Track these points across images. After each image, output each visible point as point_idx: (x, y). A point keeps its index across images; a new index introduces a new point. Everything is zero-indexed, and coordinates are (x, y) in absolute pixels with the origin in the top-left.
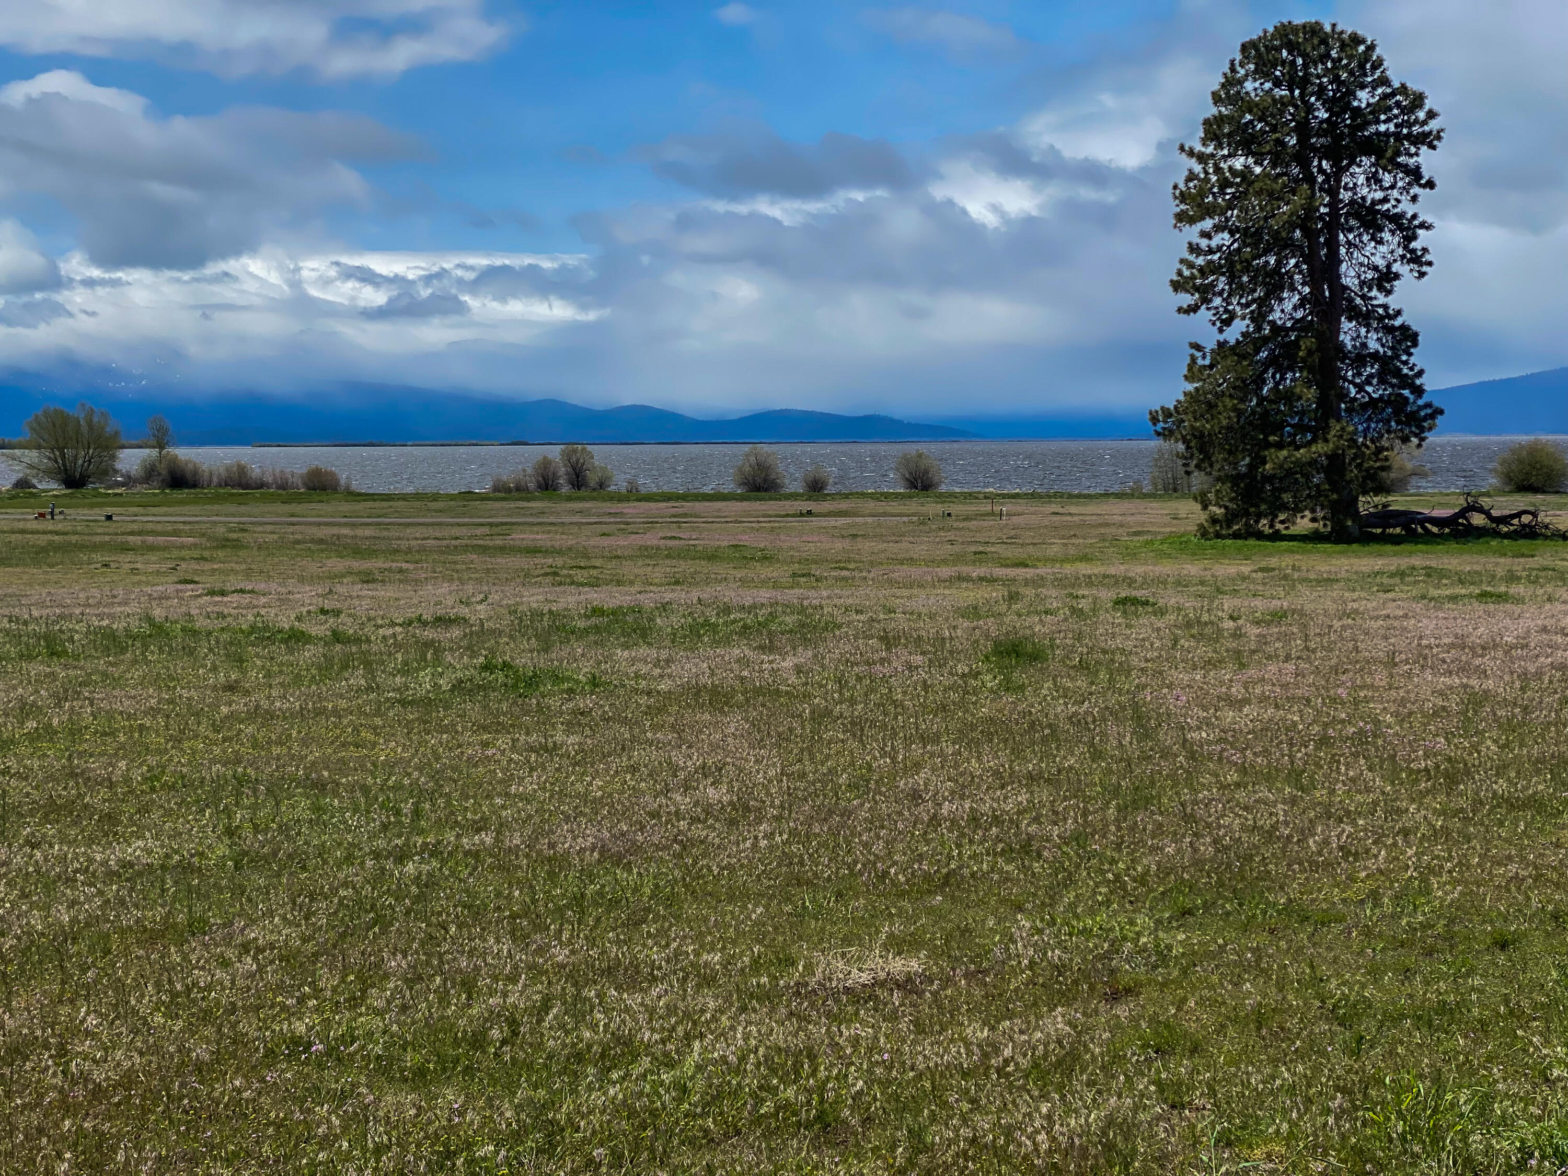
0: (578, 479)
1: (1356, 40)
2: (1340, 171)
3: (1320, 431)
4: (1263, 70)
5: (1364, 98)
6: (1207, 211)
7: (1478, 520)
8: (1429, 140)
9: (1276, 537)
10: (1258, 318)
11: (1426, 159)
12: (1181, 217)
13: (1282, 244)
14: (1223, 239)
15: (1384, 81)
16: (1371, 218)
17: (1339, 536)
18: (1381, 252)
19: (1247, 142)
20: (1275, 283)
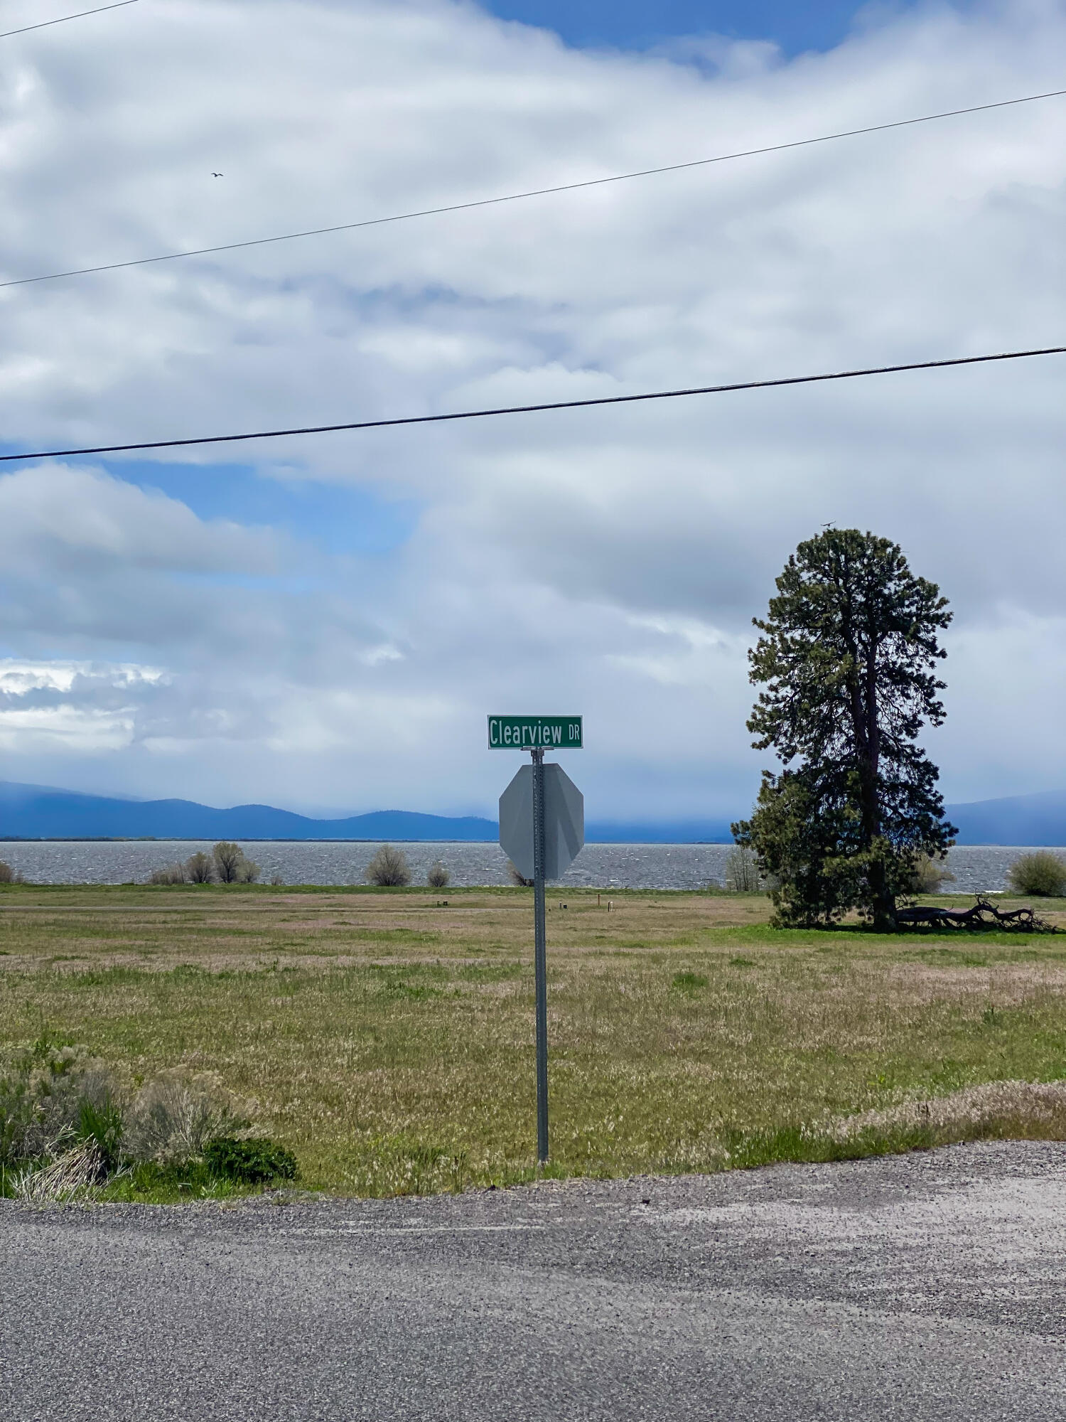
0: (228, 874)
1: (885, 544)
2: (875, 641)
3: (864, 844)
4: (814, 565)
5: (892, 587)
6: (777, 671)
7: (987, 916)
8: (943, 620)
9: (832, 927)
10: (815, 754)
11: (942, 637)
12: (755, 675)
13: (832, 697)
14: (786, 691)
15: (906, 575)
16: (900, 677)
17: (880, 927)
18: (908, 706)
19: (803, 618)
20: (827, 727)
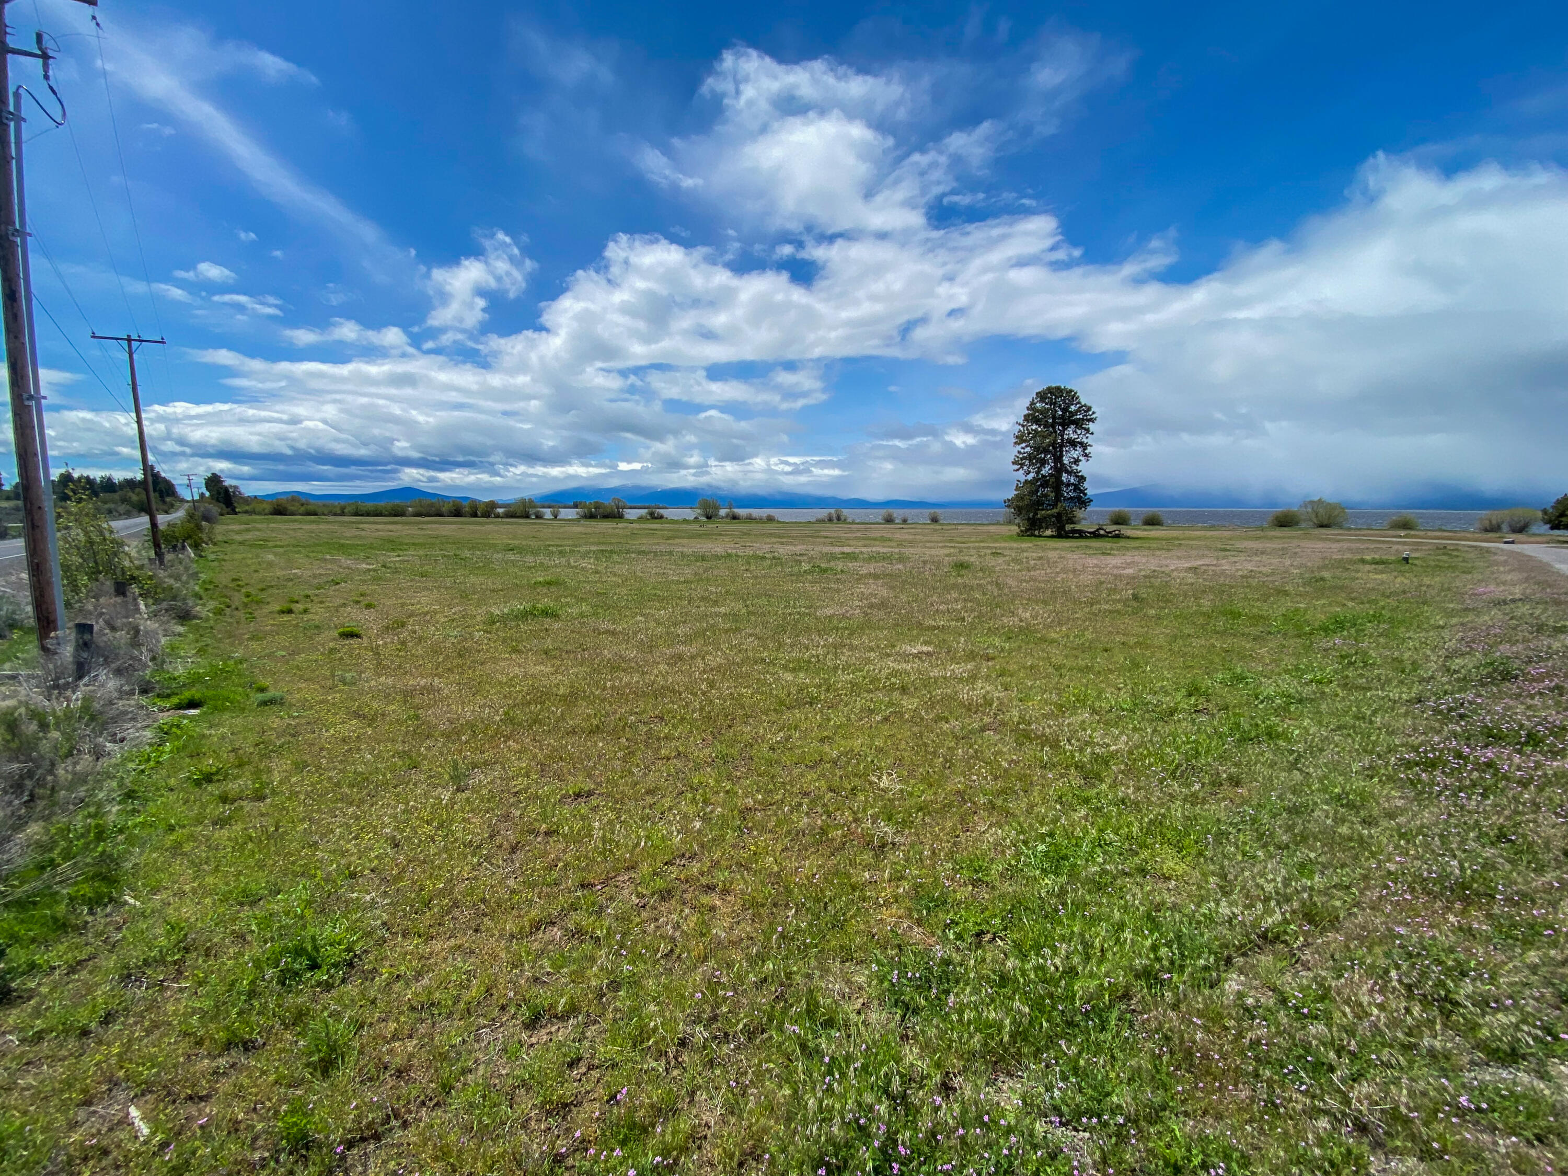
0: (839, 519)
1: (1071, 391)
2: (1064, 430)
3: (1055, 505)
4: (1042, 400)
5: (1073, 408)
6: (1025, 441)
7: (1102, 532)
8: (1092, 420)
9: (1040, 536)
10: (1038, 473)
11: (1091, 426)
12: (1016, 443)
13: (1046, 451)
14: (1028, 449)
15: (1079, 403)
16: (1073, 443)
17: (1059, 536)
18: (1076, 453)
19: (1037, 421)
20: (1043, 462)
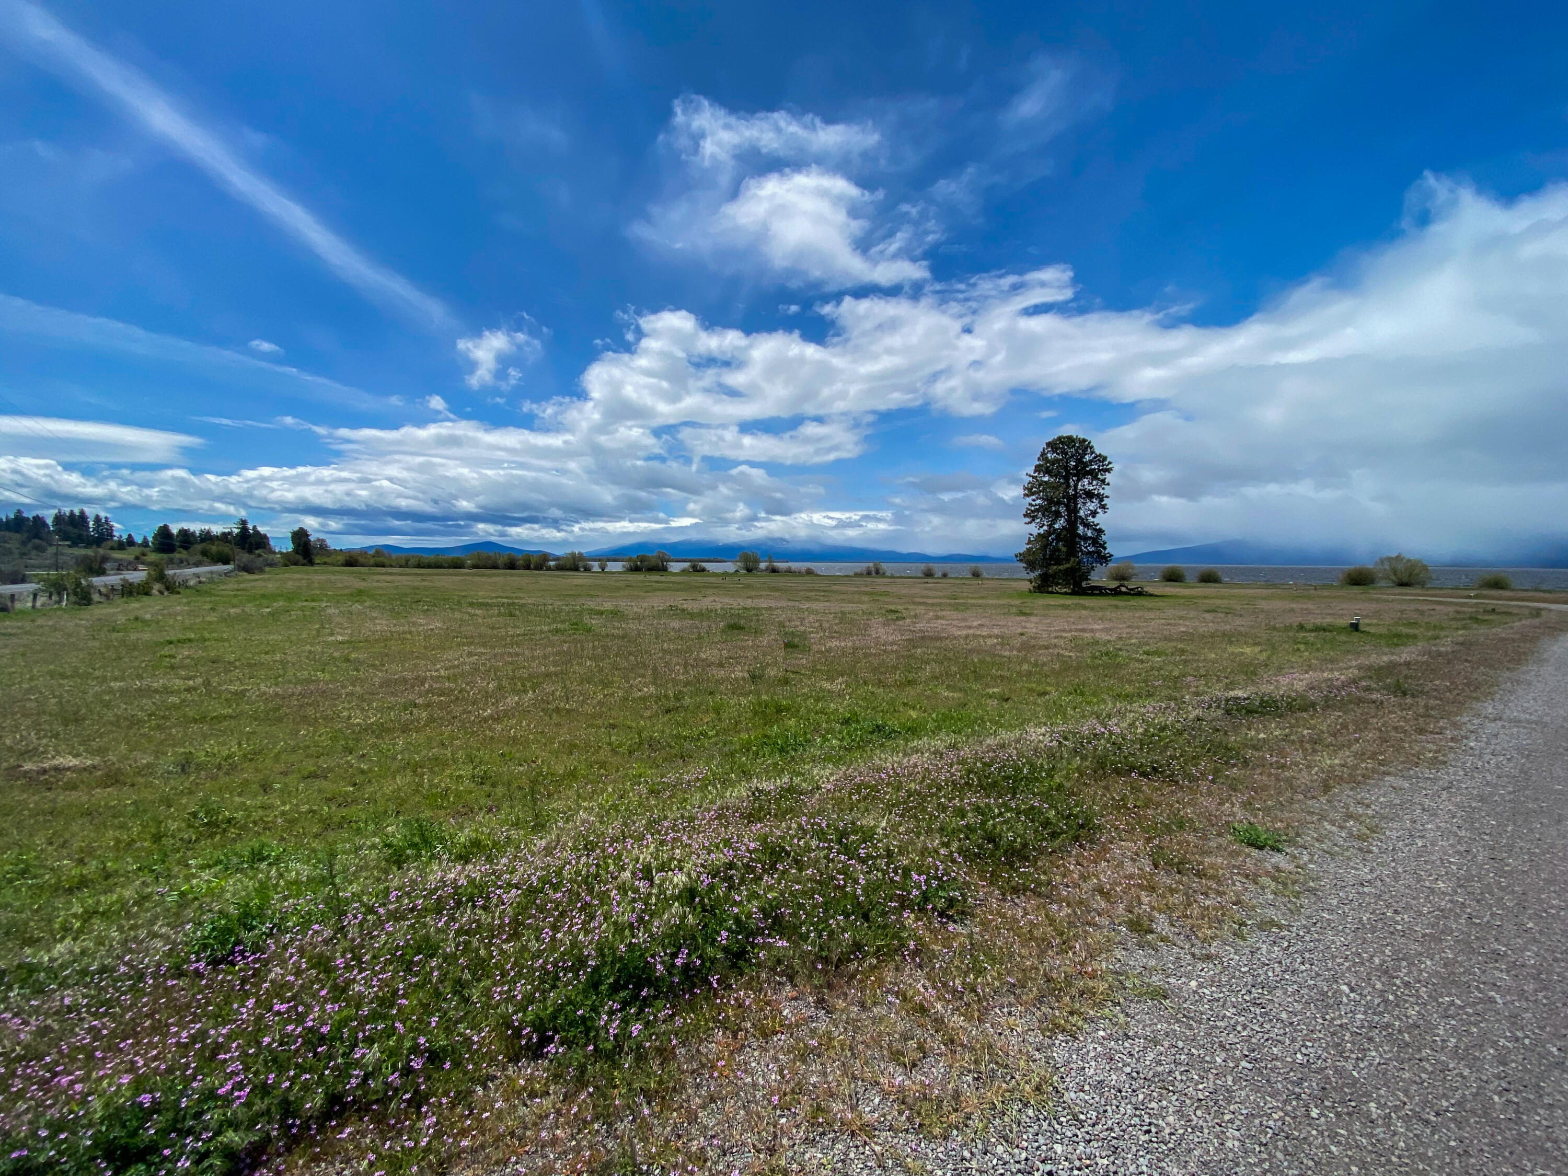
0: (877, 572)
1: (1084, 441)
2: (1078, 480)
3: (1068, 561)
4: (1054, 450)
5: (1087, 458)
6: (1033, 494)
7: (1123, 589)
8: (1108, 470)
9: (1052, 593)
10: (1050, 526)
11: (1108, 477)
12: (1025, 495)
13: (1059, 503)
14: (1038, 502)
15: (1092, 453)
16: (1090, 495)
17: (1074, 593)
18: (1092, 506)
19: (1048, 472)
20: (1058, 515)
